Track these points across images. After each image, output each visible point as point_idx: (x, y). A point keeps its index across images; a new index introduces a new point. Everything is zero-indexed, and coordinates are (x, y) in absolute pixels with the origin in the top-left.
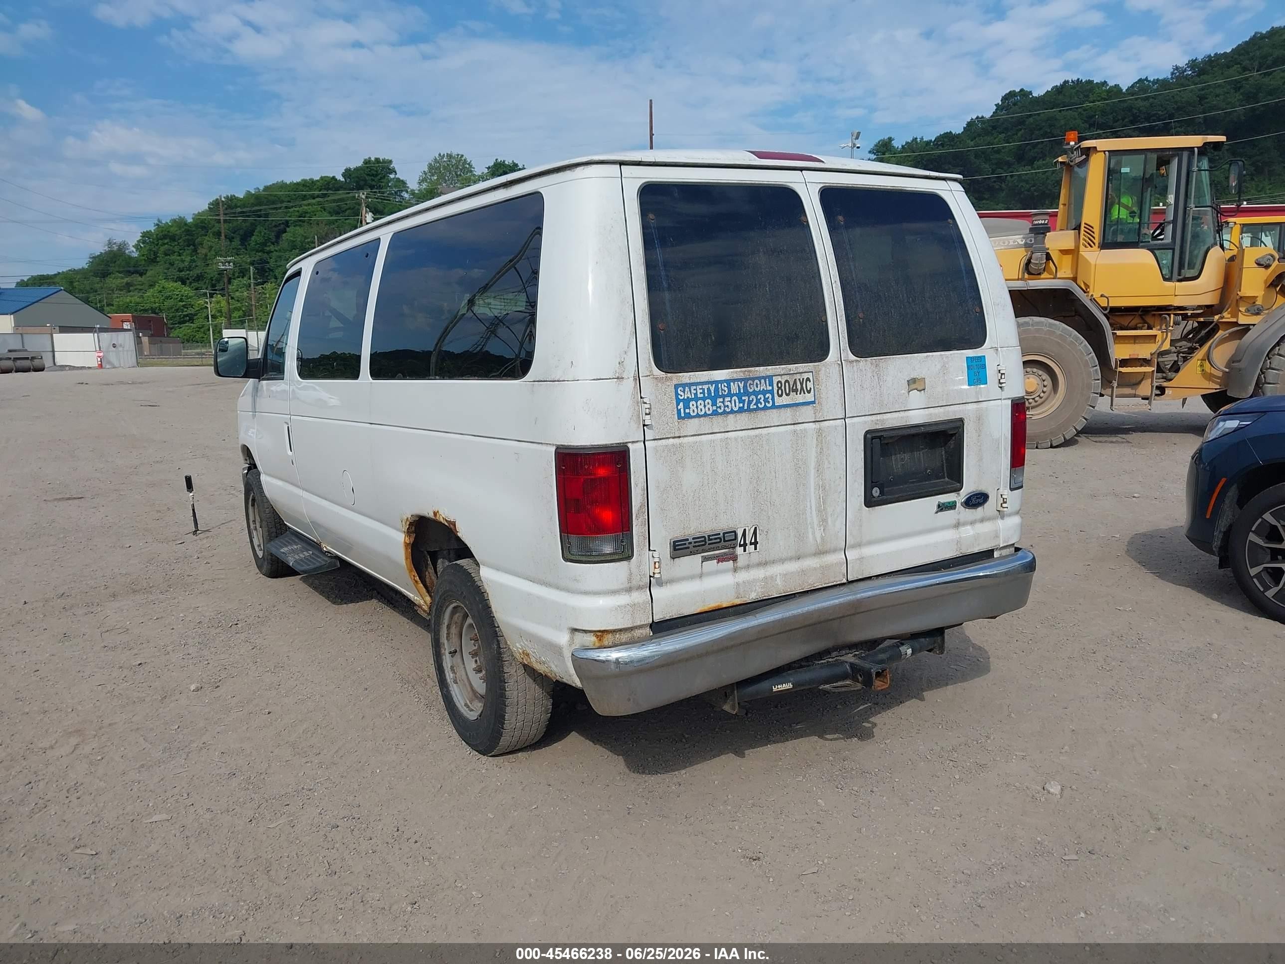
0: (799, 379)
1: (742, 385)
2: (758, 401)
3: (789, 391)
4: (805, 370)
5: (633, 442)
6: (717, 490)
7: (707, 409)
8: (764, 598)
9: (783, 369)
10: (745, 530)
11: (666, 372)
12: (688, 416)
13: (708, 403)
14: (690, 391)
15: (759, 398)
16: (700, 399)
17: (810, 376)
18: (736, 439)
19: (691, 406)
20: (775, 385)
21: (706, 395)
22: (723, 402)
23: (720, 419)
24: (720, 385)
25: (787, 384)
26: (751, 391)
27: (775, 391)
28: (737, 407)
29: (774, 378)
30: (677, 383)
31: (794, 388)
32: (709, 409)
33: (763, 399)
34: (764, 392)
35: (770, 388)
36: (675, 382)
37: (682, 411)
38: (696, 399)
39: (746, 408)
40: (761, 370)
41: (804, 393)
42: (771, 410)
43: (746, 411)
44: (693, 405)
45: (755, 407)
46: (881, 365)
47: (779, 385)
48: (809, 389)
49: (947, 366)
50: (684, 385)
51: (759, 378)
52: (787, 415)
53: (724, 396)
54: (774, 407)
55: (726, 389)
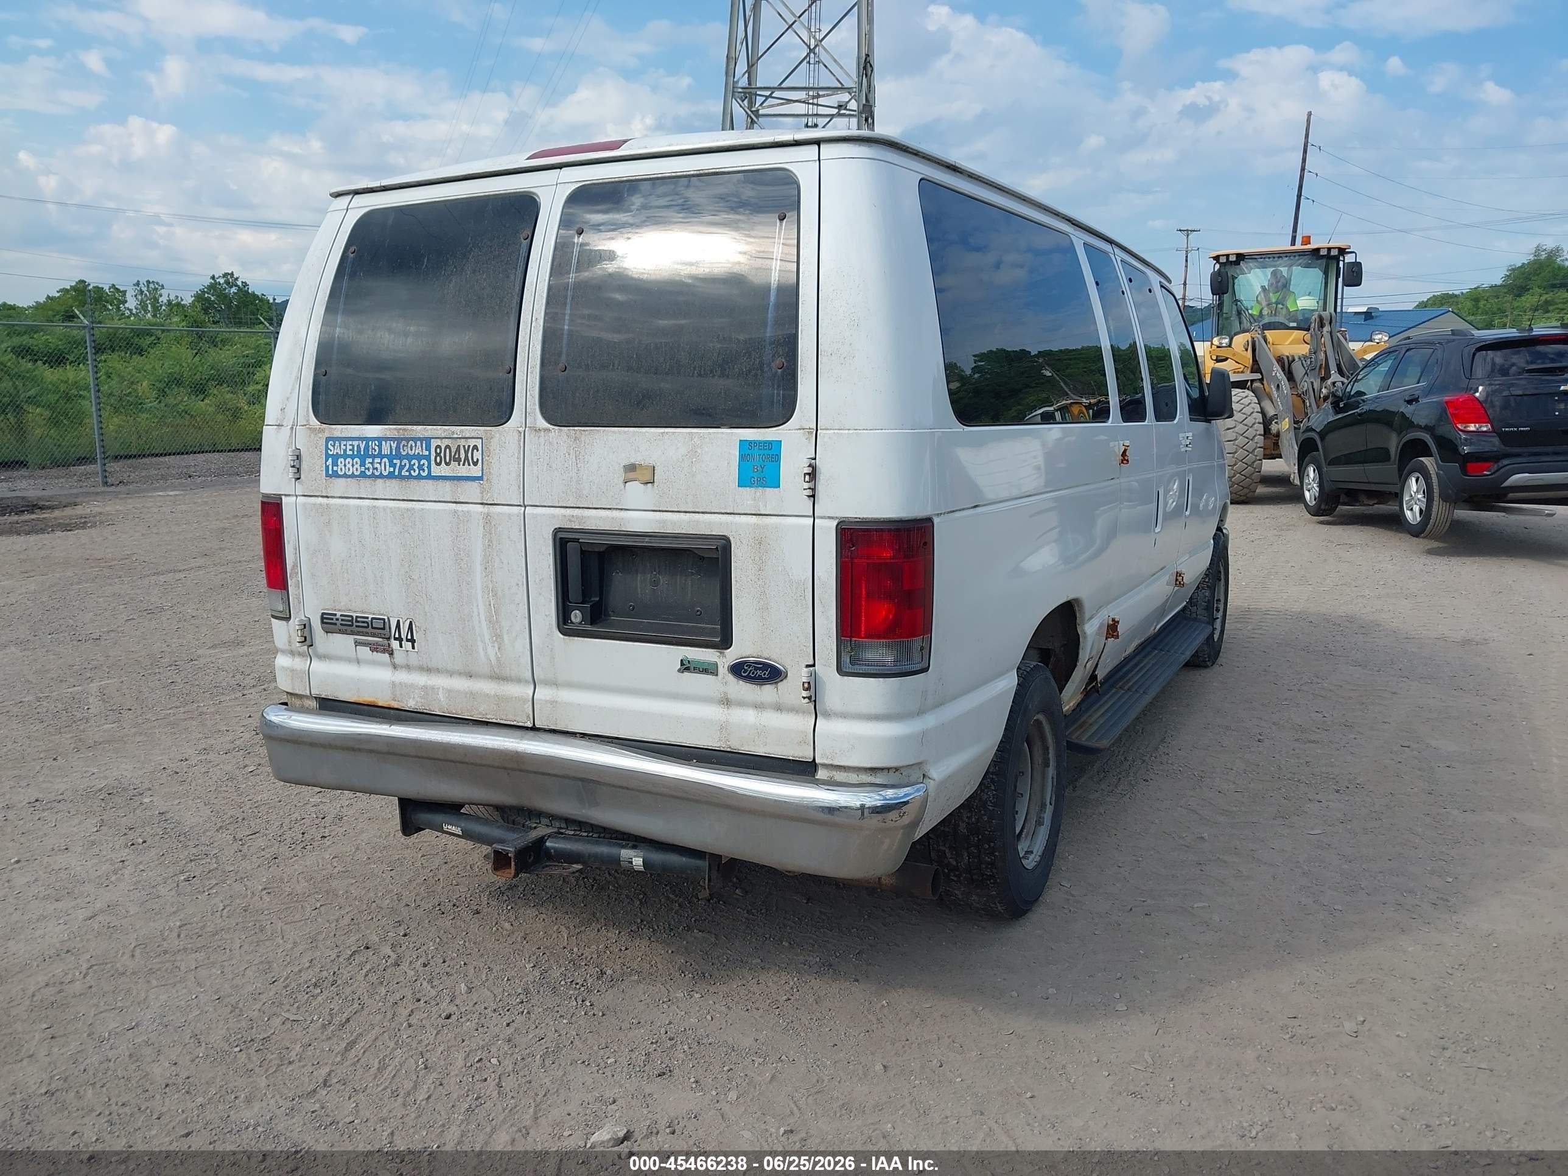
0: (464, 446)
1: (395, 445)
2: (411, 468)
3: (450, 460)
4: (473, 435)
5: (286, 495)
6: (365, 566)
7: (355, 469)
8: (425, 711)
9: (445, 431)
10: (398, 621)
11: (322, 423)
12: (336, 475)
13: (357, 463)
14: (340, 446)
15: (412, 463)
16: (349, 456)
17: (479, 443)
18: (385, 509)
19: (339, 463)
20: (433, 450)
21: (355, 453)
22: (372, 463)
23: (368, 482)
24: (370, 443)
25: (448, 450)
26: (404, 453)
27: (433, 458)
28: (387, 471)
29: (432, 440)
30: (329, 436)
31: (457, 456)
32: (357, 470)
33: (417, 465)
34: (419, 457)
35: (427, 453)
36: (327, 435)
37: (330, 467)
38: (345, 456)
39: (396, 474)
40: (419, 430)
41: (469, 465)
42: (427, 481)
43: (396, 477)
44: (341, 463)
45: (407, 474)
46: (583, 439)
47: (438, 450)
48: (475, 460)
49: (699, 451)
50: (334, 439)
51: (415, 439)
52: (446, 490)
53: (374, 457)
54: (429, 477)
55: (376, 448)
